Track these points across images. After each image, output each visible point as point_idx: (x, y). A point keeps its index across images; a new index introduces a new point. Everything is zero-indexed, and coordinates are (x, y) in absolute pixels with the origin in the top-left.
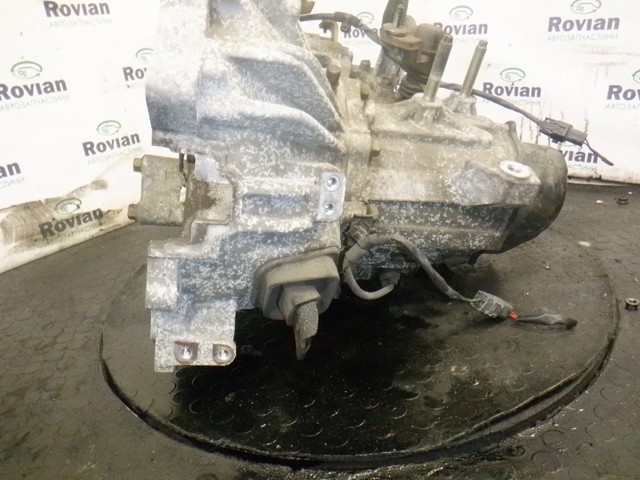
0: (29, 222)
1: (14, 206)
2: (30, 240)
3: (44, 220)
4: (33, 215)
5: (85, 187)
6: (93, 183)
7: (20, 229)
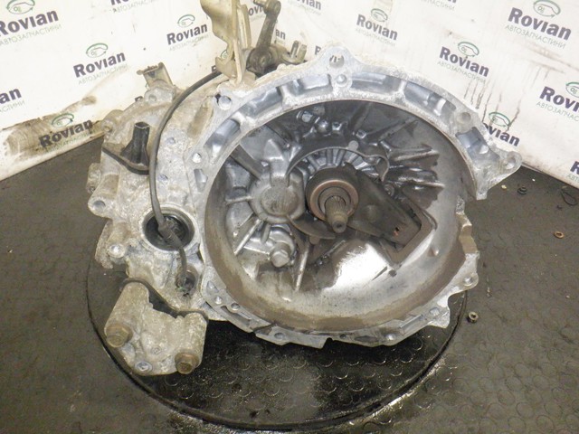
0: (30, 136)
1: (17, 125)
2: (32, 150)
3: (43, 134)
4: (34, 131)
5: (76, 103)
6: (84, 99)
7: (23, 142)
